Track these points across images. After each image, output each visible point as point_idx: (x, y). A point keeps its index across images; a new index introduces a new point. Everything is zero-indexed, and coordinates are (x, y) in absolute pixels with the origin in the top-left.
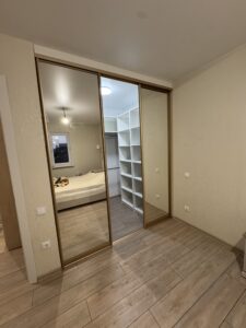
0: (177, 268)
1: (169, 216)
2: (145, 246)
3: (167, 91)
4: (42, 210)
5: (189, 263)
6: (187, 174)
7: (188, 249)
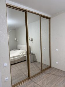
0: (57, 84)
1: (50, 67)
2: (44, 78)
3: (49, 18)
4: (6, 64)
5: (60, 82)
6: (57, 50)
7: (59, 78)
